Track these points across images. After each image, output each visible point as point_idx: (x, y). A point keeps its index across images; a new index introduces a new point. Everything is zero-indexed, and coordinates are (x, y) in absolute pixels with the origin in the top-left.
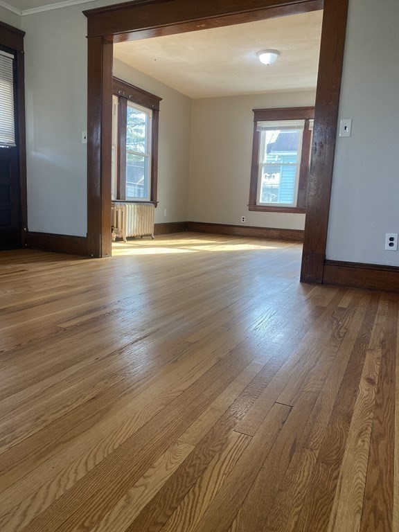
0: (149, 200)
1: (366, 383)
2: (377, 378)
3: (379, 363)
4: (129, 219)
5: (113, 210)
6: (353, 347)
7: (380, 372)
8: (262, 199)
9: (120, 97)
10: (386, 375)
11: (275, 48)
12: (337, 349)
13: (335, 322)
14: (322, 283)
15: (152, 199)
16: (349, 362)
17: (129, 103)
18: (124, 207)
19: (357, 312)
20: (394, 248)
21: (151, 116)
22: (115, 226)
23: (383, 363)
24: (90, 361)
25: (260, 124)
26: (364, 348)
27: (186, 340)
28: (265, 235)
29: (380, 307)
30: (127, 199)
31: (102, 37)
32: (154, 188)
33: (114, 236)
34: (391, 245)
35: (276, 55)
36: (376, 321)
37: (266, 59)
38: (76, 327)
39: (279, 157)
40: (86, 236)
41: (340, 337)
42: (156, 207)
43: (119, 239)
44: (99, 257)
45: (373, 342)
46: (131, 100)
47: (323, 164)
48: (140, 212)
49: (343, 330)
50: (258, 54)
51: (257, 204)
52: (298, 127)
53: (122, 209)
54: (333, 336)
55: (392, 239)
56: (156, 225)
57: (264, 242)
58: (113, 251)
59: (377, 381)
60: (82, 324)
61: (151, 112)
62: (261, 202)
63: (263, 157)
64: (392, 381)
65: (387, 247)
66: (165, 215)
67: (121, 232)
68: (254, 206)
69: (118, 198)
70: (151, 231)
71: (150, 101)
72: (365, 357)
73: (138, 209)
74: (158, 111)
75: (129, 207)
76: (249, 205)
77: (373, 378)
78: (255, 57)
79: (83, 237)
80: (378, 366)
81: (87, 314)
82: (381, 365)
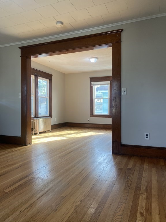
0: (49, 115)
1: (140, 216)
2: (144, 212)
3: (145, 202)
4: (40, 125)
5: (33, 122)
6: (134, 192)
7: (146, 208)
8: (96, 112)
9: (35, 76)
10: (148, 209)
11: (96, 57)
12: (127, 194)
13: (126, 178)
14: (121, 154)
15: (50, 115)
16: (132, 203)
17: (39, 77)
18: (38, 120)
19: (135, 171)
20: (148, 139)
21: (49, 82)
22: (34, 128)
23: (147, 202)
24: (17, 213)
25: (93, 83)
26: (139, 193)
27: (62, 196)
28: (98, 127)
29: (145, 166)
30: (39, 116)
31: (27, 56)
32: (51, 110)
33: (34, 132)
34: (147, 137)
35: (97, 59)
36: (143, 176)
37: (93, 60)
38: (12, 191)
39: (102, 92)
40: (20, 136)
41: (129, 187)
42: (52, 118)
43: (36, 134)
44: (26, 146)
45: (142, 189)
46: (40, 76)
47: (117, 105)
48: (45, 122)
49: (130, 182)
50: (89, 59)
51: (94, 114)
52: (108, 84)
53: (37, 121)
54: (125, 186)
55: (147, 135)
56: (52, 126)
57: (97, 131)
58: (33, 141)
59: (144, 214)
60: (16, 189)
61: (48, 80)
62: (95, 113)
63: (95, 93)
64: (151, 213)
65: (146, 138)
66: (56, 121)
67: (37, 130)
68: (92, 115)
69: (35, 116)
70: (50, 128)
71: (48, 76)
72: (139, 198)
73: (44, 120)
74: (52, 80)
75: (40, 120)
76: (91, 115)
77: (143, 212)
78: (89, 60)
79: (19, 137)
80: (145, 204)
81: (18, 182)
82: (146, 203)
